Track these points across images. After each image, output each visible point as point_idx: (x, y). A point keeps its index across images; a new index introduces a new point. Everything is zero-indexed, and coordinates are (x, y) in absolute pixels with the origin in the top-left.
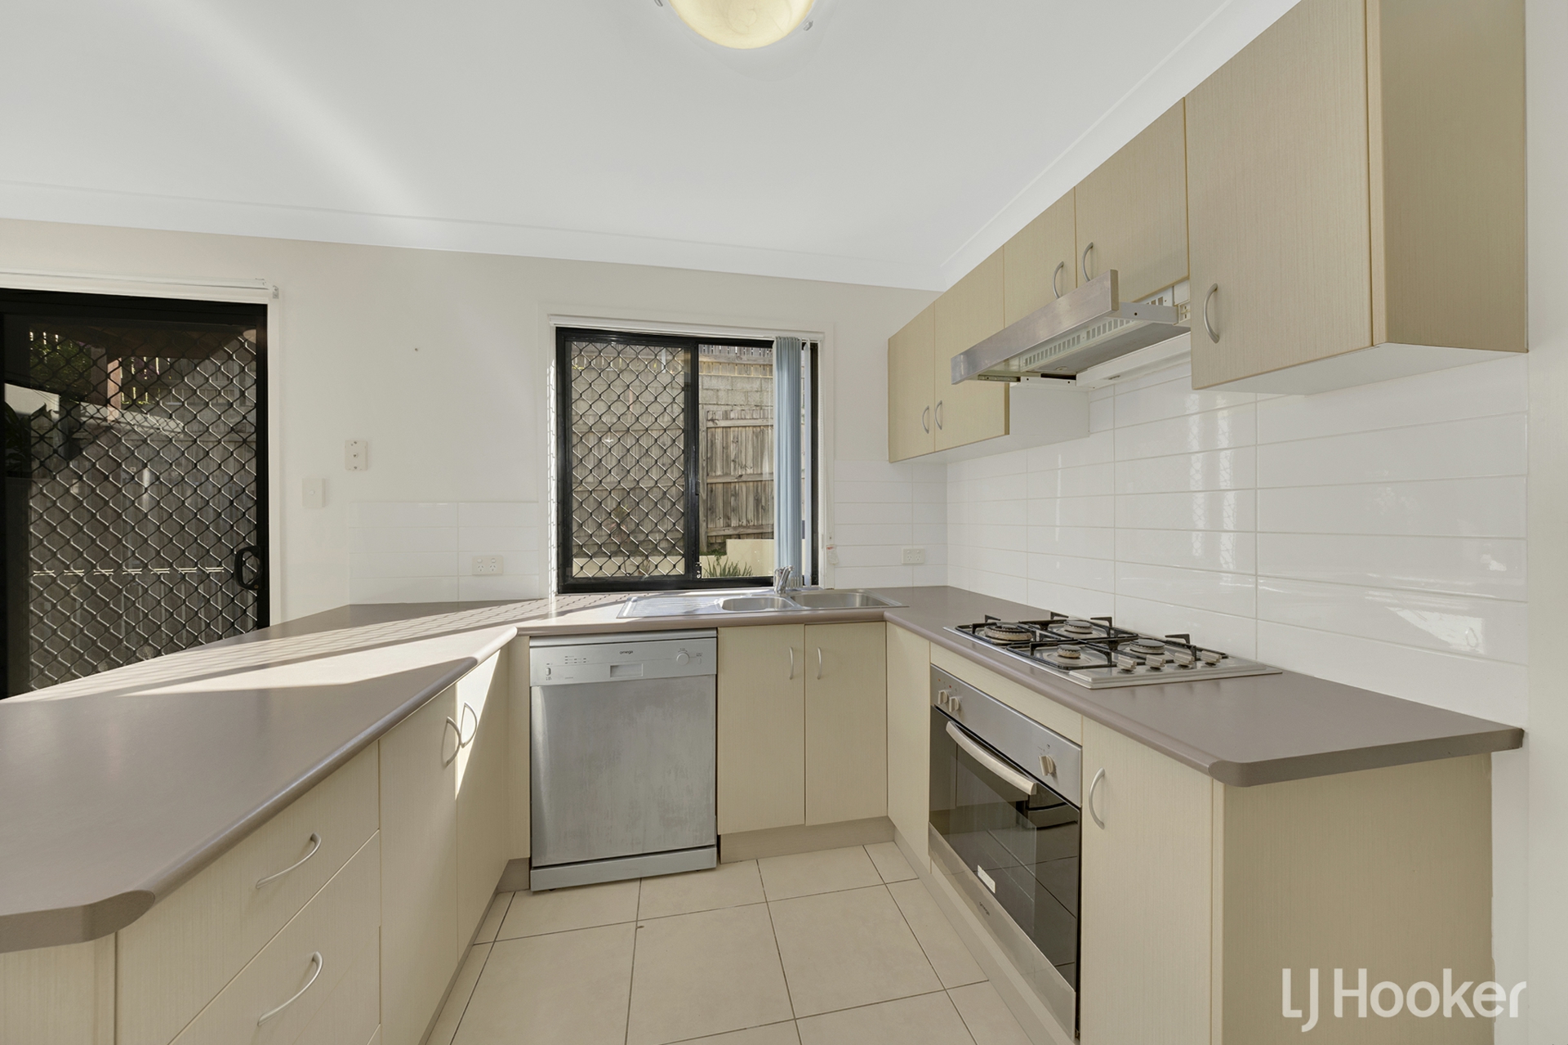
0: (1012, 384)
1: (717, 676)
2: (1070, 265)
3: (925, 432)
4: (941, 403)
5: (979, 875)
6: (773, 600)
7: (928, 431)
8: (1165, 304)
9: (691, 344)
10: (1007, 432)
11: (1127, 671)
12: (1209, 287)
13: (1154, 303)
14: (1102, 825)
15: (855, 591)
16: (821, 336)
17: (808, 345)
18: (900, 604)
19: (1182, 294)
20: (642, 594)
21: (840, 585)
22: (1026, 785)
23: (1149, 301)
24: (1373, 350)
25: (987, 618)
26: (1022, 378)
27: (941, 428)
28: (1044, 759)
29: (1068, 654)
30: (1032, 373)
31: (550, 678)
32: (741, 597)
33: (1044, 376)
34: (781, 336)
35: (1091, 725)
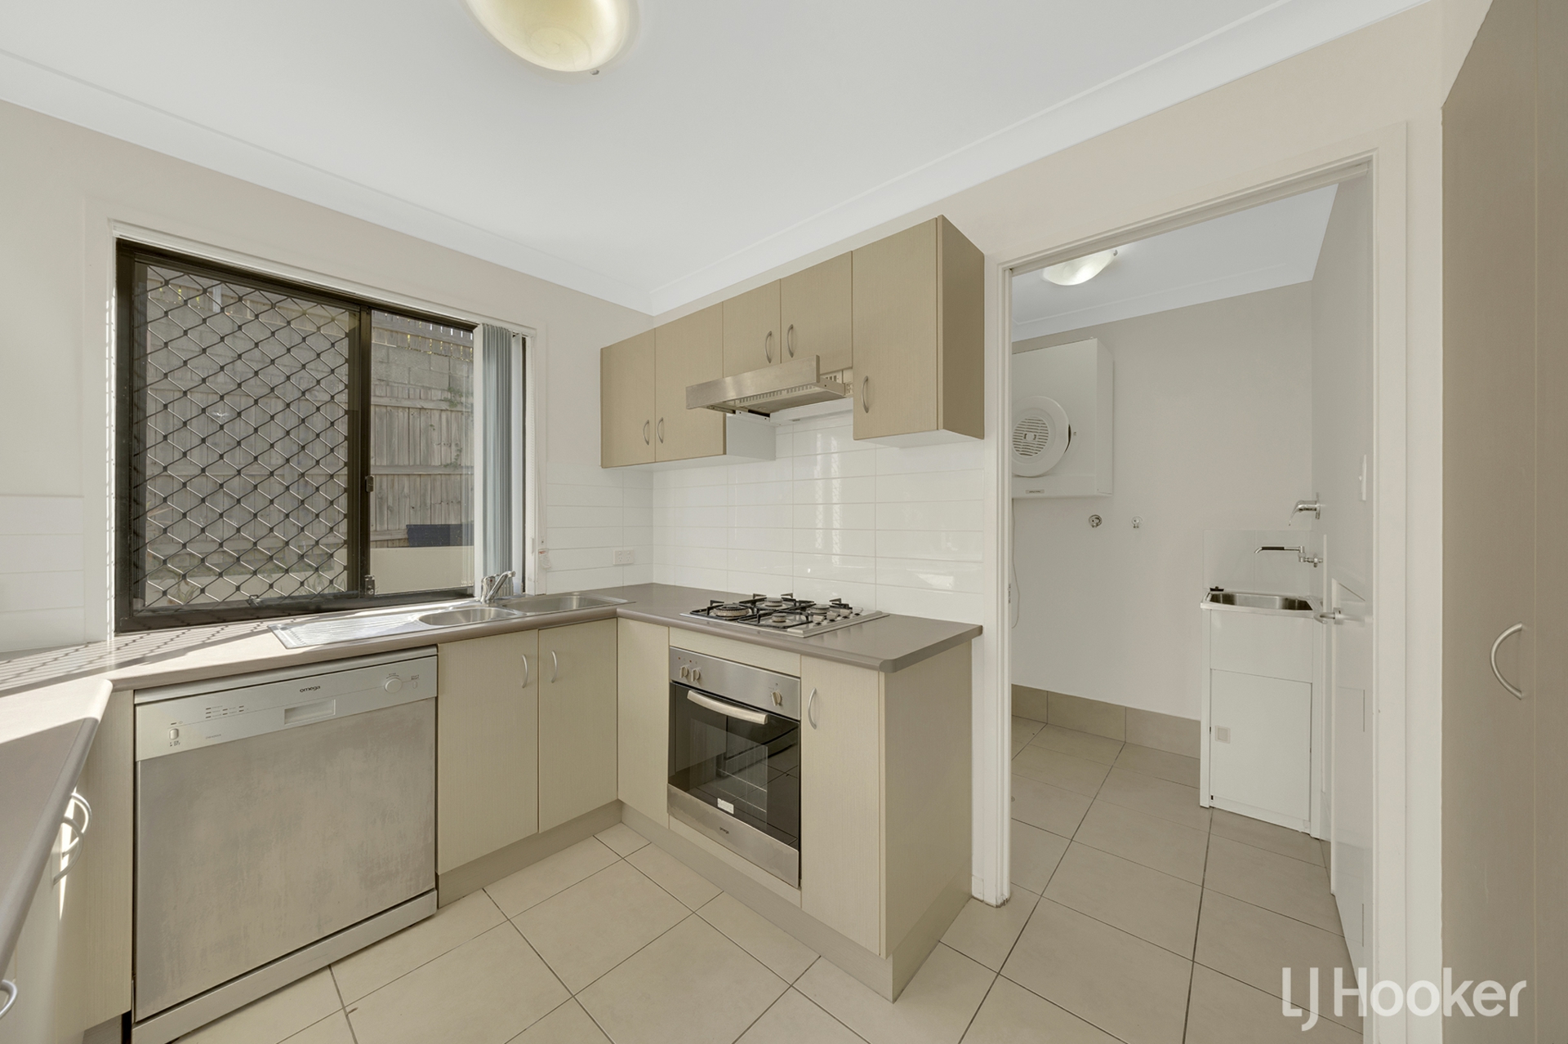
0: (729, 415)
1: (437, 698)
2: (776, 335)
3: (646, 443)
4: (662, 420)
5: (719, 806)
6: (482, 611)
7: (648, 443)
8: (838, 381)
9: (361, 307)
10: (725, 453)
11: (819, 624)
12: (863, 379)
13: (831, 378)
14: (814, 726)
15: (571, 594)
16: (533, 332)
17: (521, 336)
18: (625, 601)
19: (848, 376)
20: (288, 621)
21: (553, 589)
22: (760, 718)
23: (829, 376)
24: (937, 432)
25: (712, 602)
26: (737, 411)
27: (662, 441)
28: (774, 694)
29: (779, 619)
30: (743, 408)
31: (177, 743)
32: (440, 611)
33: (750, 411)
34: (486, 322)
35: (808, 661)
